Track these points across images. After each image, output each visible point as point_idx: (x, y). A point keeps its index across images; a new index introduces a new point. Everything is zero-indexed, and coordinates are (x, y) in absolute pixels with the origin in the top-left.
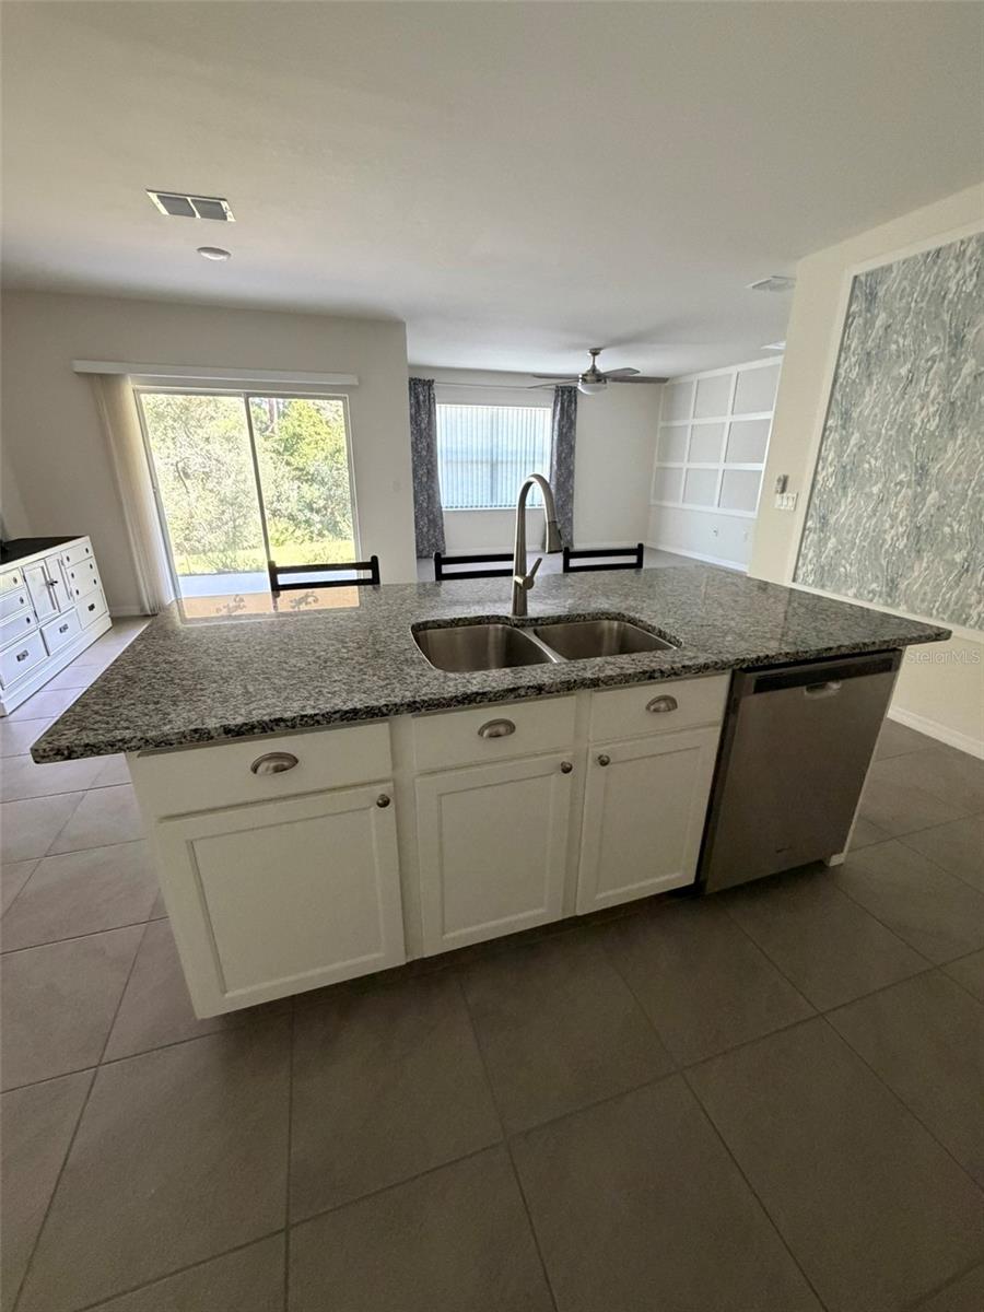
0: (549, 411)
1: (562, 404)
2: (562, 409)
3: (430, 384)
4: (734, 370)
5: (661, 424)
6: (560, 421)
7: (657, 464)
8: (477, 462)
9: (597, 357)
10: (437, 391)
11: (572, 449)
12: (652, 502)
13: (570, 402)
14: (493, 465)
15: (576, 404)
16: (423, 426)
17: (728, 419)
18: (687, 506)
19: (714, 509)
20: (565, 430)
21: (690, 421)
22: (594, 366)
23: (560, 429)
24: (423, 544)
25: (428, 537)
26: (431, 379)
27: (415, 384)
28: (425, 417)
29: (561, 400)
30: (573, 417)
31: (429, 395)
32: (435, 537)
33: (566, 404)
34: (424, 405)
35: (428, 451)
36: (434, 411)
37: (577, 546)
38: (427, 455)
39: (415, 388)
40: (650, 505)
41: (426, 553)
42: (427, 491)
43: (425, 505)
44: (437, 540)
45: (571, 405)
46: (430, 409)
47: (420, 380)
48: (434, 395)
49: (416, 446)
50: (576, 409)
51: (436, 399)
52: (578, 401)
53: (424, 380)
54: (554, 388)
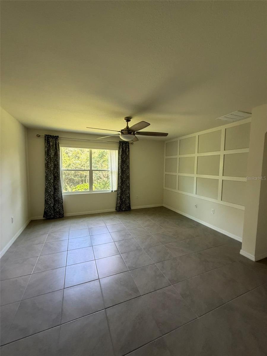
0: (117, 151)
1: (123, 148)
2: (123, 150)
3: (56, 138)
4: (197, 134)
5: (166, 157)
6: (122, 156)
7: (165, 173)
11: (128, 167)
12: (164, 188)
13: (126, 148)
15: (129, 149)
16: (52, 156)
17: (196, 155)
18: (180, 192)
19: (194, 195)
21: (178, 156)
22: (127, 126)
23: (122, 158)
24: (51, 212)
25: (54, 208)
26: (57, 135)
27: (48, 138)
28: (53, 152)
29: (122, 147)
30: (128, 154)
31: (56, 142)
32: (59, 208)
33: (124, 148)
34: (53, 147)
35: (54, 168)
36: (58, 150)
37: (133, 208)
38: (54, 169)
39: (48, 139)
40: (163, 189)
41: (52, 217)
42: (54, 187)
43: (52, 193)
44: (59, 209)
45: (127, 149)
46: (56, 148)
47: (50, 136)
48: (59, 143)
49: (47, 165)
50: (129, 151)
51: (60, 145)
52: (130, 147)
53: (53, 136)
54: (119, 142)
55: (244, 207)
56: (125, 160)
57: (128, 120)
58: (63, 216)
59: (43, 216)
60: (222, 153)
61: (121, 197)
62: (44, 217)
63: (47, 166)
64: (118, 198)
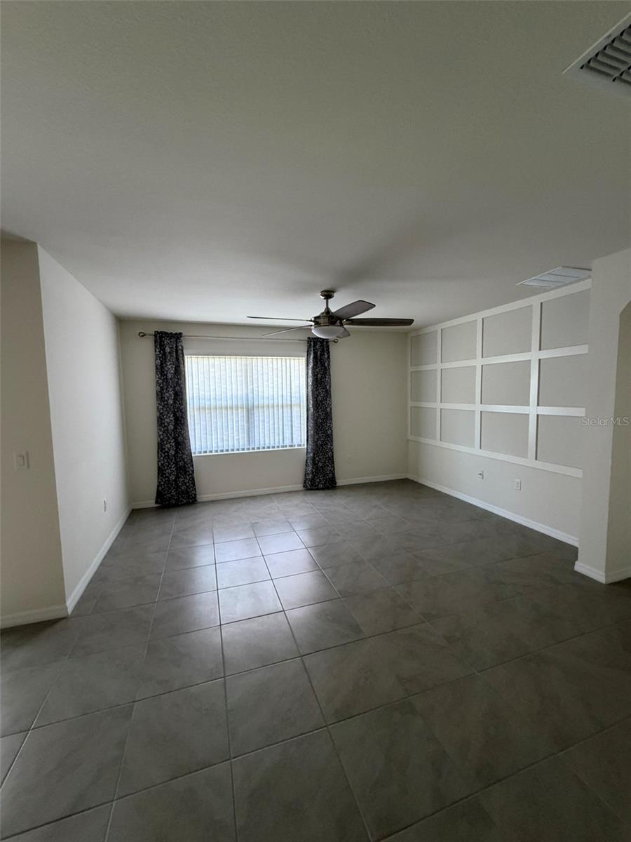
0: (303, 360)
1: (315, 353)
2: (315, 357)
3: (178, 336)
4: (478, 317)
5: (411, 369)
6: (314, 369)
7: (410, 404)
8: (232, 408)
9: (329, 300)
10: (186, 345)
11: (328, 393)
12: (410, 437)
13: (323, 351)
14: (250, 411)
15: (329, 353)
16: (169, 376)
17: (478, 362)
18: (445, 445)
19: (476, 451)
20: (319, 376)
21: (438, 366)
22: (327, 308)
23: (315, 375)
24: (171, 493)
25: (176, 484)
26: (178, 332)
27: (161, 337)
28: (172, 367)
29: (314, 350)
30: (326, 365)
31: (177, 347)
32: (186, 484)
33: (319, 353)
34: (171, 356)
35: (175, 399)
36: (182, 361)
37: (340, 482)
38: (175, 403)
39: (161, 341)
40: (408, 440)
41: (174, 502)
42: (175, 439)
43: (172, 452)
44: (187, 487)
45: (324, 354)
46: (177, 359)
47: (166, 333)
48: (182, 347)
49: (162, 395)
50: (329, 357)
51: (184, 351)
52: (330, 350)
53: (171, 333)
54: (307, 339)
55: (581, 471)
56: (321, 379)
57: (328, 295)
58: (196, 500)
59: (154, 501)
60: (534, 356)
61: (314, 458)
62: (156, 502)
63: (160, 396)
64: (309, 461)
